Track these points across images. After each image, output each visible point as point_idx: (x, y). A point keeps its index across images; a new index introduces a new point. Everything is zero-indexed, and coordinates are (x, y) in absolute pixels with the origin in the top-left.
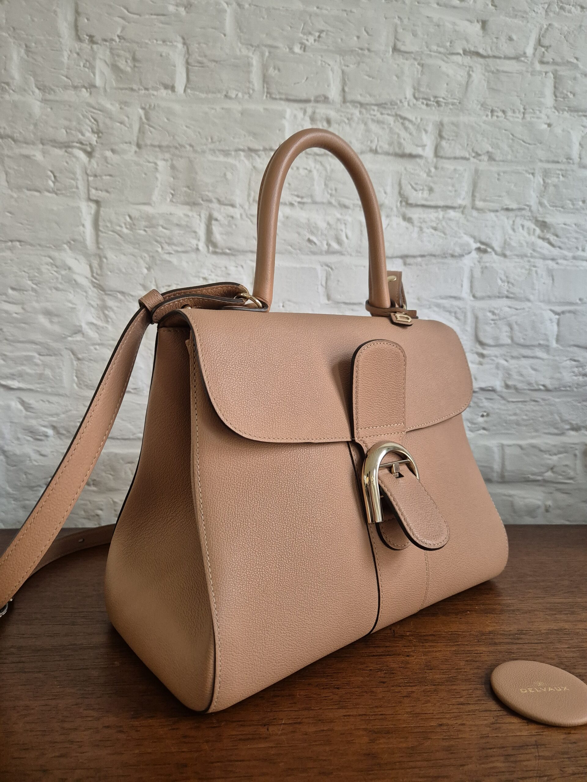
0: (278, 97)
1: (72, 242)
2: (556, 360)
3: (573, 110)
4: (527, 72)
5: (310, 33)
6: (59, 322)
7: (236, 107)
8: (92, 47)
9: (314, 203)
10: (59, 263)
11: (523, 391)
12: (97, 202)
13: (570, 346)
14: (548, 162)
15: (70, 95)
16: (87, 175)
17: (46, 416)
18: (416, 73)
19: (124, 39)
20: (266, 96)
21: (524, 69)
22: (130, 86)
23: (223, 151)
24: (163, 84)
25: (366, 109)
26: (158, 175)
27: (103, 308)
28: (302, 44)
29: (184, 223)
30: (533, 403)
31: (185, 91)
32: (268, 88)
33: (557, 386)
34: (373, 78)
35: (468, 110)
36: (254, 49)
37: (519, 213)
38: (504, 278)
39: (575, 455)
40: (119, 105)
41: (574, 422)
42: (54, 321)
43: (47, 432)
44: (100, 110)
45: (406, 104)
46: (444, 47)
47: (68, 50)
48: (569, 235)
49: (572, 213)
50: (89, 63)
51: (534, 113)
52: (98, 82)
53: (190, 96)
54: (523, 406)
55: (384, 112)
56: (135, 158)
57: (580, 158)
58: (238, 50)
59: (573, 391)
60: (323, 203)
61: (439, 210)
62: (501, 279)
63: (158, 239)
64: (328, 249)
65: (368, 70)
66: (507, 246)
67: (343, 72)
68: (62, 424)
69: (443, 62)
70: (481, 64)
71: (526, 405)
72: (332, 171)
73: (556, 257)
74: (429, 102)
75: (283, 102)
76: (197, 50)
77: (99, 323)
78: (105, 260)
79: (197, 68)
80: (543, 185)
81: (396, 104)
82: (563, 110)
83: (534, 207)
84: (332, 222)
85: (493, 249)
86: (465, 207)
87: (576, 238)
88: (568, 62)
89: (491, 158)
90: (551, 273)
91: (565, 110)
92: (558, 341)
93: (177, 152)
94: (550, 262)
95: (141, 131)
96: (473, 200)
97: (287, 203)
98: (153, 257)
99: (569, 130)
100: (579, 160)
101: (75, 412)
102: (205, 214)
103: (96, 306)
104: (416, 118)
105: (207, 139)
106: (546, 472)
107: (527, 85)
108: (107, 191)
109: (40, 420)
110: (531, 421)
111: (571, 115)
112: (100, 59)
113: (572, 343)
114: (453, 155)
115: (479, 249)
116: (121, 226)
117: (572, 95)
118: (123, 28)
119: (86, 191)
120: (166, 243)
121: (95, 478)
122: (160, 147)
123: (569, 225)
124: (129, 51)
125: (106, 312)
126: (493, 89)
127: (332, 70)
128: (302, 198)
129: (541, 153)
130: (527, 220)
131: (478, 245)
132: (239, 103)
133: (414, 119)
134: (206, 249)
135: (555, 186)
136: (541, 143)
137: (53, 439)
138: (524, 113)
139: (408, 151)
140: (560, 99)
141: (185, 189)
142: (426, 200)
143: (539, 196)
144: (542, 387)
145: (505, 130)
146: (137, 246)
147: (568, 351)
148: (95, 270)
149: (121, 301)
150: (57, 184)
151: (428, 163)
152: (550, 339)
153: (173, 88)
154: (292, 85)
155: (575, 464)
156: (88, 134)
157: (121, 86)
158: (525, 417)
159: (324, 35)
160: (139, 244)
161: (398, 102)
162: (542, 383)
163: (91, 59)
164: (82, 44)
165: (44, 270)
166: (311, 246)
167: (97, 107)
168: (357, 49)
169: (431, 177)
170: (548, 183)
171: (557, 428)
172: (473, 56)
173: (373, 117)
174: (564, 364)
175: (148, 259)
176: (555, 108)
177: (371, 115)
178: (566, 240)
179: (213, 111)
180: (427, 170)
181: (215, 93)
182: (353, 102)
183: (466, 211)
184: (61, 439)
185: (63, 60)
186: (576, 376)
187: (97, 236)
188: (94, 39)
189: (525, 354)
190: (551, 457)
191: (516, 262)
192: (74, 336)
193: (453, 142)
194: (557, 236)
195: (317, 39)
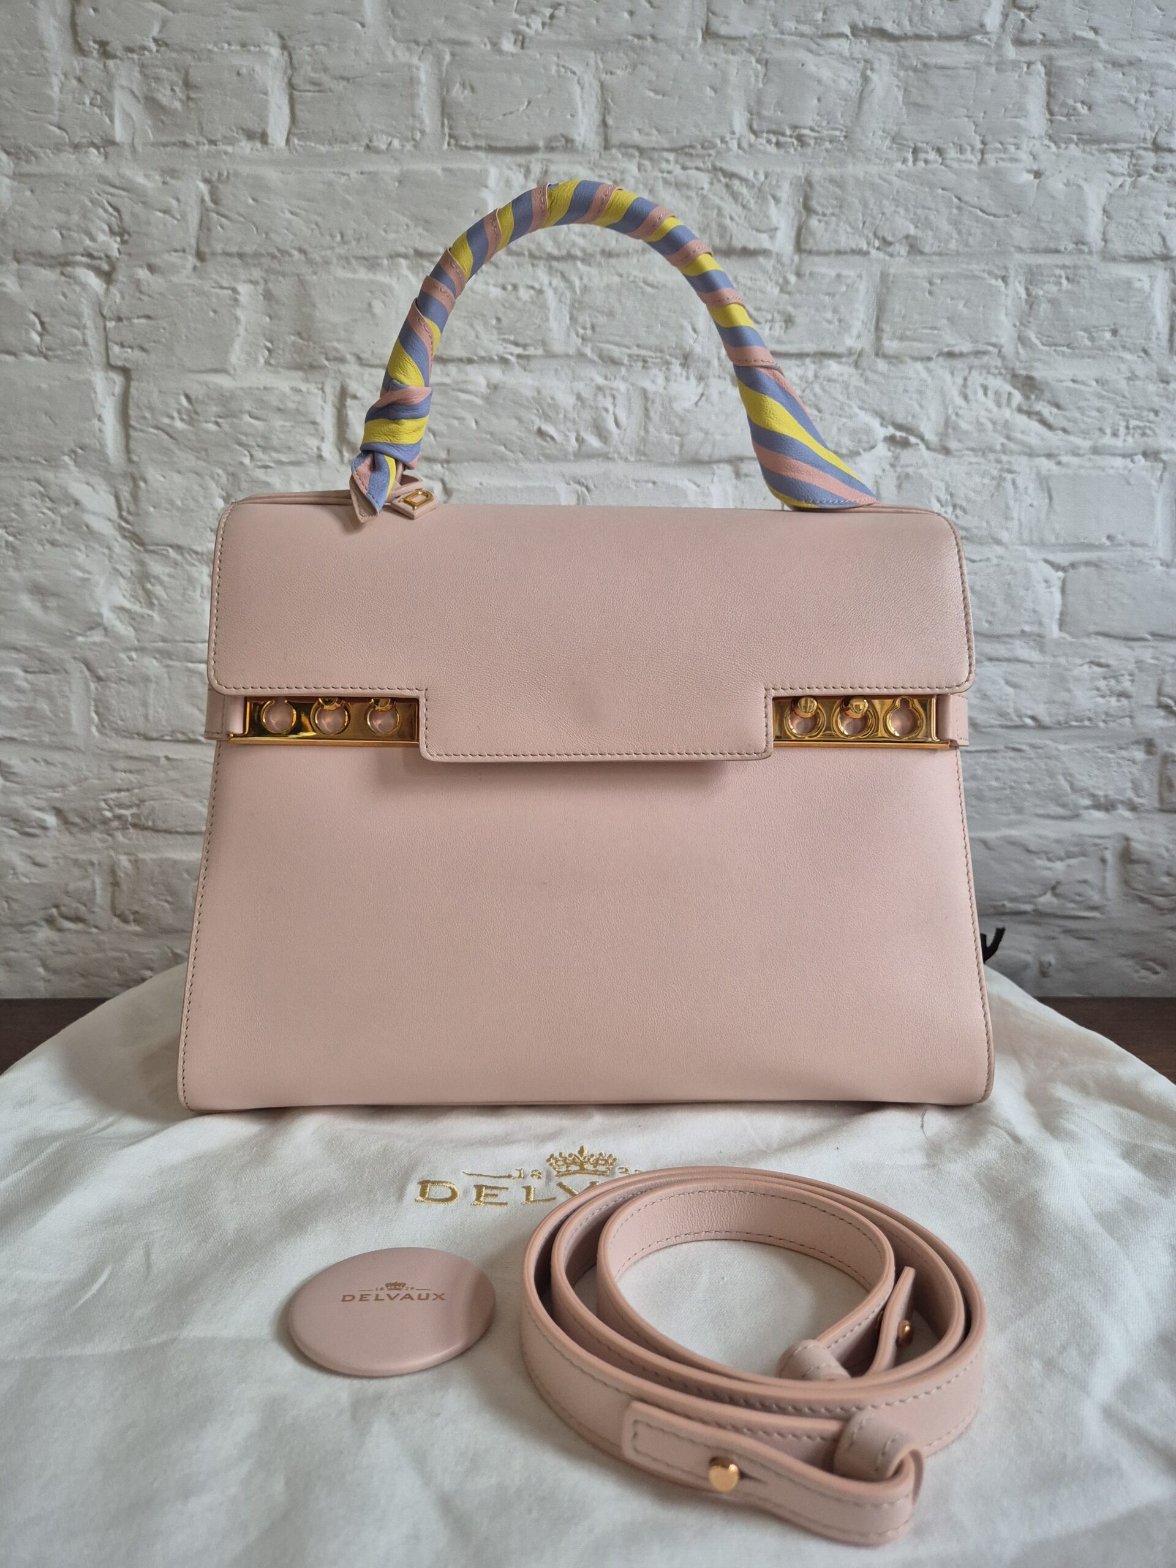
0: (471, 144)
1: (80, 451)
2: (1059, 665)
3: (1090, 139)
4: (989, 64)
5: (533, 11)
6: (59, 608)
7: (389, 169)
8: (105, 65)
9: (550, 355)
10: (54, 492)
11: (989, 730)
12: (125, 372)
13: (1089, 635)
14: (1035, 251)
15: (65, 164)
16: (104, 317)
17: (43, 790)
18: (753, 79)
19: (167, 45)
20: (449, 144)
21: (982, 58)
22: (182, 139)
23: (365, 258)
24: (243, 129)
25: (651, 159)
26: (239, 313)
27: (143, 578)
28: (517, 33)
29: (291, 406)
30: (1012, 754)
31: (288, 141)
32: (451, 128)
33: (1062, 719)
34: (664, 95)
35: (863, 152)
36: (421, 48)
37: (976, 362)
38: (944, 497)
39: (1103, 861)
40: (160, 175)
41: (1101, 793)
42: (48, 604)
43: (44, 821)
44: (123, 189)
45: (734, 145)
46: (812, 23)
47: (59, 72)
48: (1082, 404)
49: (1089, 357)
50: (102, 97)
51: (1005, 150)
52: (120, 134)
53: (296, 151)
54: (993, 761)
55: (688, 164)
56: (194, 281)
57: (1105, 240)
58: (389, 54)
59: (1097, 727)
60: (567, 356)
61: (808, 360)
62: (939, 501)
63: (244, 438)
64: (580, 447)
65: (654, 78)
66: (950, 431)
67: (602, 86)
68: (72, 805)
69: (810, 54)
70: (890, 54)
71: (994, 758)
72: (585, 289)
73: (1056, 452)
74: (782, 139)
75: (481, 155)
76: (307, 58)
77: (136, 608)
78: (142, 484)
79: (310, 94)
80: (1026, 301)
81: (713, 146)
82: (1068, 141)
83: (1008, 349)
84: (587, 394)
85: (922, 439)
86: (860, 355)
87: (1099, 410)
88: (1076, 38)
89: (914, 248)
90: (1045, 484)
91: (1071, 140)
92: (1062, 624)
93: (275, 265)
94: (1044, 461)
95: (204, 225)
96: (879, 339)
97: (496, 358)
98: (233, 474)
99: (1081, 182)
100: (1103, 243)
101: (96, 782)
102: (334, 387)
103: (129, 574)
104: (756, 173)
105: (332, 236)
106: (1040, 896)
107: (989, 91)
108: (142, 349)
109: (30, 797)
110: (1008, 792)
111: (1084, 151)
112: (122, 87)
113: (1092, 628)
114: (834, 246)
115: (891, 440)
116: (172, 418)
117: (1086, 108)
118: (164, 23)
119: (102, 349)
120: (259, 446)
121: (136, 908)
122: (241, 255)
123: (1083, 383)
124: (178, 70)
125: (149, 586)
126: (916, 105)
127: (579, 83)
128: (525, 346)
129: (1020, 234)
130: (994, 375)
131: (891, 431)
132: (396, 159)
133: (751, 176)
134: (337, 456)
135: (1053, 302)
136: (1019, 213)
137: (57, 833)
138: (983, 152)
139: (738, 244)
140: (1059, 117)
141: (293, 338)
142: (779, 341)
143: (1018, 324)
144: (1029, 721)
145: (943, 189)
146: (203, 454)
147: (1085, 645)
148: (124, 505)
149: (176, 563)
150: (47, 337)
151: (783, 265)
152: (1046, 620)
153: (263, 138)
154: (501, 117)
155: (1104, 878)
156: (102, 238)
157: (164, 139)
158: (994, 783)
159: (560, 13)
160: (206, 450)
161: (719, 142)
162: (1029, 713)
163: (105, 89)
164: (85, 59)
165: (28, 508)
166: (544, 444)
167: (118, 184)
168: (630, 38)
169: (789, 293)
170: (1037, 297)
171: (1064, 806)
172: (872, 39)
173: (665, 175)
174: (1076, 672)
175: (224, 479)
176: (1050, 138)
177: (662, 172)
178: (1077, 415)
179: (343, 179)
180: (781, 281)
181: (347, 143)
182: (624, 146)
183: (864, 363)
184: (71, 833)
185: (50, 93)
186: (1103, 696)
187: (127, 437)
188: (109, 48)
189: (994, 654)
190: (1049, 864)
191: (970, 463)
192: (88, 633)
193: (834, 218)
194: (1058, 406)
195: (548, 21)
